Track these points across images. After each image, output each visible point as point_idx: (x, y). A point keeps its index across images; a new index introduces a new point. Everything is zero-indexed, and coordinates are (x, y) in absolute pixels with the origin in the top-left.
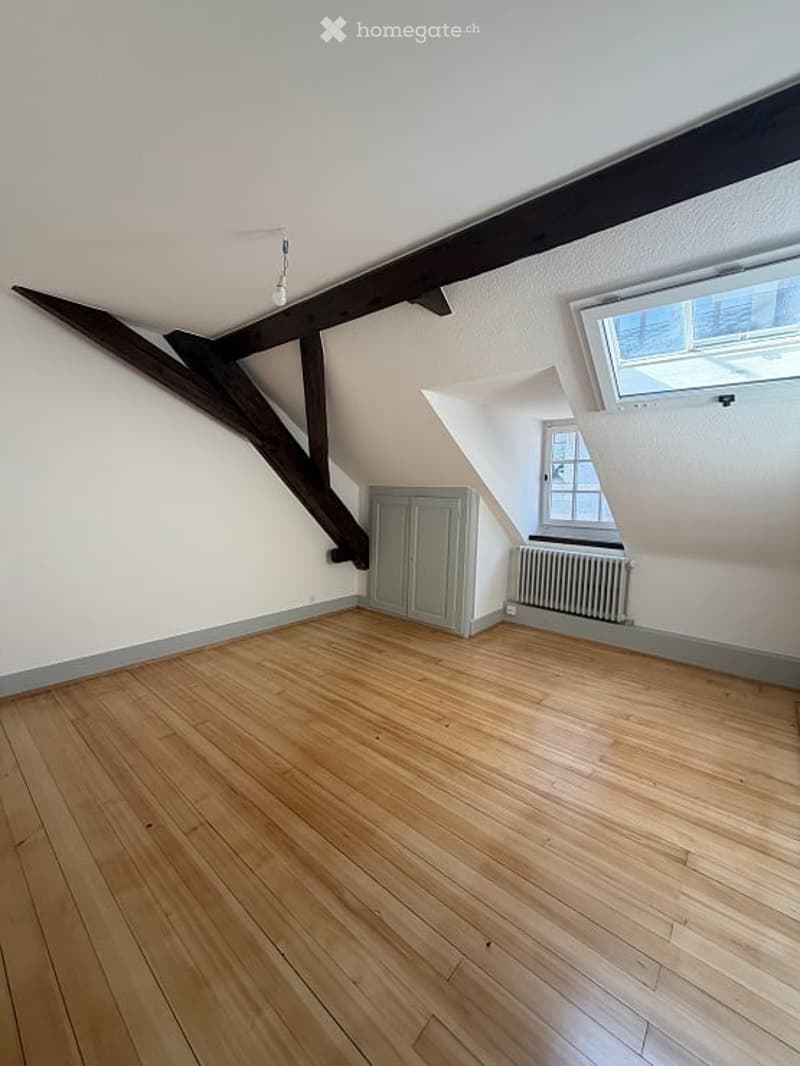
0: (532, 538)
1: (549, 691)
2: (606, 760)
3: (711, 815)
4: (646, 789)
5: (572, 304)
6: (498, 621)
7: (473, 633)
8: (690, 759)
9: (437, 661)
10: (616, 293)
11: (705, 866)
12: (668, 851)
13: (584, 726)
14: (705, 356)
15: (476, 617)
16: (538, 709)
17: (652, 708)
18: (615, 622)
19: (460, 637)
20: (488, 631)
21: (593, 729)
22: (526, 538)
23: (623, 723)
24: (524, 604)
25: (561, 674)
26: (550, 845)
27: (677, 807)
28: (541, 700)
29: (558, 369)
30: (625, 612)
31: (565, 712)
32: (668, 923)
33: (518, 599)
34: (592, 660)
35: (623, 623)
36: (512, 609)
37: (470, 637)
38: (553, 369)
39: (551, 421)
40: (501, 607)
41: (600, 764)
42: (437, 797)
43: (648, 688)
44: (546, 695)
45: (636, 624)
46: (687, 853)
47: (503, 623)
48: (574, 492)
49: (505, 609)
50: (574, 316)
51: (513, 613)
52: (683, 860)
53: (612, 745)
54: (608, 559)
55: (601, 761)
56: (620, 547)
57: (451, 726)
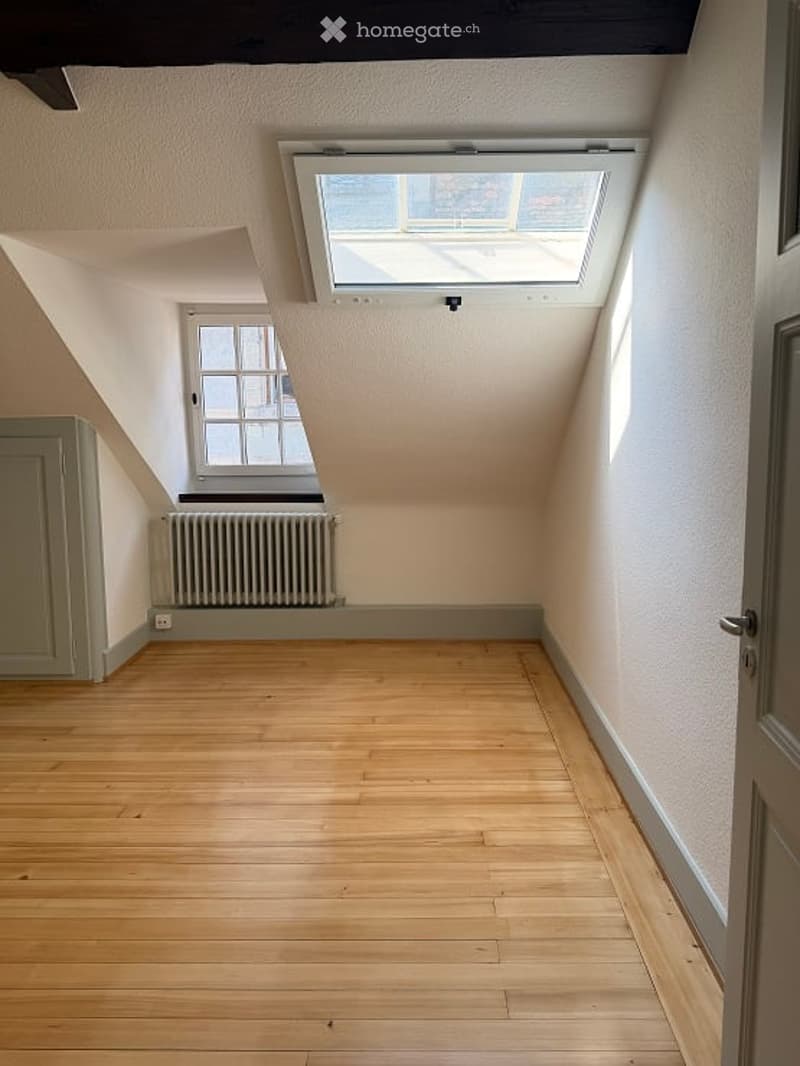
0: (184, 498)
1: (265, 720)
2: (369, 776)
3: (491, 788)
4: (422, 789)
5: (281, 144)
6: (143, 645)
7: (109, 673)
8: (452, 742)
9: (68, 731)
10: (341, 143)
11: (500, 837)
12: (465, 840)
13: (330, 748)
14: (422, 241)
15: (111, 645)
16: (262, 748)
17: (393, 701)
18: (323, 606)
19: (88, 684)
20: (131, 663)
21: (341, 748)
22: (174, 499)
23: (370, 728)
24: (186, 607)
25: (271, 694)
26: (349, 893)
27: (458, 795)
28: (260, 735)
29: (250, 233)
30: (333, 590)
31: (296, 739)
32: (488, 903)
33: (173, 602)
34: (304, 664)
35: (332, 604)
36: (165, 619)
37: (106, 680)
38: (245, 229)
39: (193, 306)
40: (145, 619)
41: (366, 782)
42: (177, 911)
43: (381, 680)
44: (264, 726)
45: (348, 601)
46: (482, 834)
47: (151, 645)
48: (241, 421)
49: (152, 623)
50: (283, 162)
51: (169, 625)
52: (480, 841)
53: (370, 756)
54: (299, 518)
55: (364, 779)
56: (317, 498)
57: (144, 814)
